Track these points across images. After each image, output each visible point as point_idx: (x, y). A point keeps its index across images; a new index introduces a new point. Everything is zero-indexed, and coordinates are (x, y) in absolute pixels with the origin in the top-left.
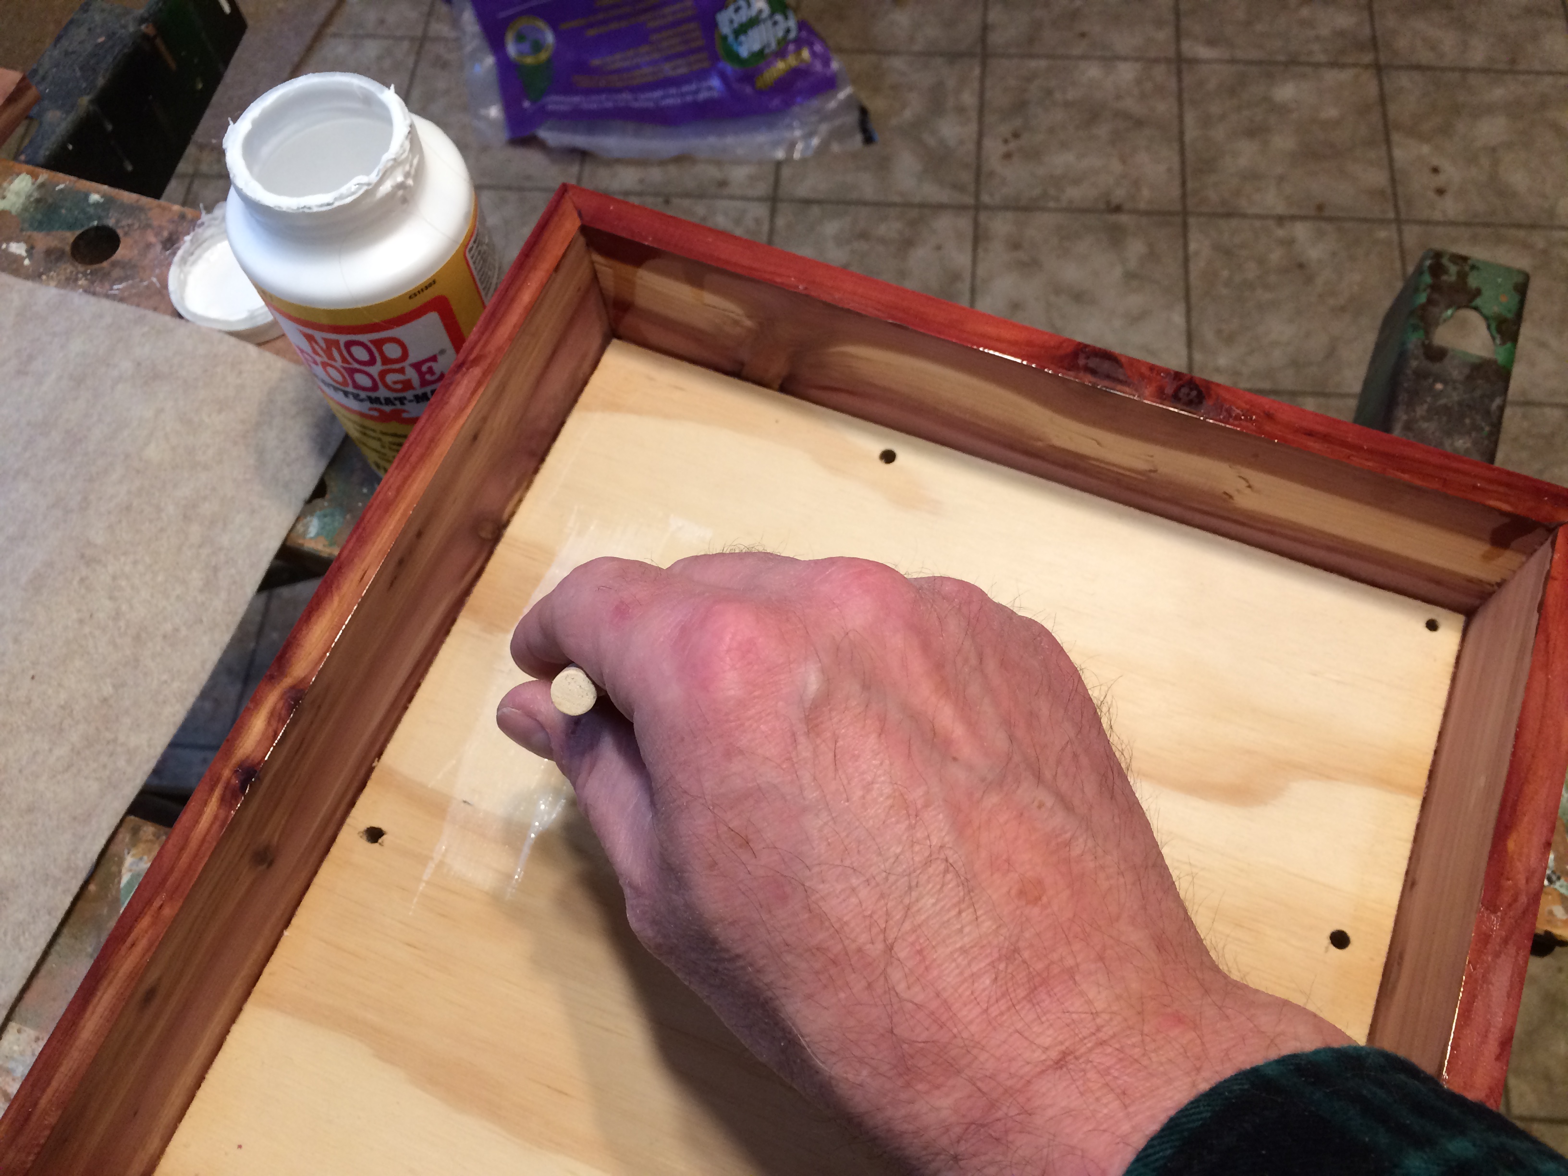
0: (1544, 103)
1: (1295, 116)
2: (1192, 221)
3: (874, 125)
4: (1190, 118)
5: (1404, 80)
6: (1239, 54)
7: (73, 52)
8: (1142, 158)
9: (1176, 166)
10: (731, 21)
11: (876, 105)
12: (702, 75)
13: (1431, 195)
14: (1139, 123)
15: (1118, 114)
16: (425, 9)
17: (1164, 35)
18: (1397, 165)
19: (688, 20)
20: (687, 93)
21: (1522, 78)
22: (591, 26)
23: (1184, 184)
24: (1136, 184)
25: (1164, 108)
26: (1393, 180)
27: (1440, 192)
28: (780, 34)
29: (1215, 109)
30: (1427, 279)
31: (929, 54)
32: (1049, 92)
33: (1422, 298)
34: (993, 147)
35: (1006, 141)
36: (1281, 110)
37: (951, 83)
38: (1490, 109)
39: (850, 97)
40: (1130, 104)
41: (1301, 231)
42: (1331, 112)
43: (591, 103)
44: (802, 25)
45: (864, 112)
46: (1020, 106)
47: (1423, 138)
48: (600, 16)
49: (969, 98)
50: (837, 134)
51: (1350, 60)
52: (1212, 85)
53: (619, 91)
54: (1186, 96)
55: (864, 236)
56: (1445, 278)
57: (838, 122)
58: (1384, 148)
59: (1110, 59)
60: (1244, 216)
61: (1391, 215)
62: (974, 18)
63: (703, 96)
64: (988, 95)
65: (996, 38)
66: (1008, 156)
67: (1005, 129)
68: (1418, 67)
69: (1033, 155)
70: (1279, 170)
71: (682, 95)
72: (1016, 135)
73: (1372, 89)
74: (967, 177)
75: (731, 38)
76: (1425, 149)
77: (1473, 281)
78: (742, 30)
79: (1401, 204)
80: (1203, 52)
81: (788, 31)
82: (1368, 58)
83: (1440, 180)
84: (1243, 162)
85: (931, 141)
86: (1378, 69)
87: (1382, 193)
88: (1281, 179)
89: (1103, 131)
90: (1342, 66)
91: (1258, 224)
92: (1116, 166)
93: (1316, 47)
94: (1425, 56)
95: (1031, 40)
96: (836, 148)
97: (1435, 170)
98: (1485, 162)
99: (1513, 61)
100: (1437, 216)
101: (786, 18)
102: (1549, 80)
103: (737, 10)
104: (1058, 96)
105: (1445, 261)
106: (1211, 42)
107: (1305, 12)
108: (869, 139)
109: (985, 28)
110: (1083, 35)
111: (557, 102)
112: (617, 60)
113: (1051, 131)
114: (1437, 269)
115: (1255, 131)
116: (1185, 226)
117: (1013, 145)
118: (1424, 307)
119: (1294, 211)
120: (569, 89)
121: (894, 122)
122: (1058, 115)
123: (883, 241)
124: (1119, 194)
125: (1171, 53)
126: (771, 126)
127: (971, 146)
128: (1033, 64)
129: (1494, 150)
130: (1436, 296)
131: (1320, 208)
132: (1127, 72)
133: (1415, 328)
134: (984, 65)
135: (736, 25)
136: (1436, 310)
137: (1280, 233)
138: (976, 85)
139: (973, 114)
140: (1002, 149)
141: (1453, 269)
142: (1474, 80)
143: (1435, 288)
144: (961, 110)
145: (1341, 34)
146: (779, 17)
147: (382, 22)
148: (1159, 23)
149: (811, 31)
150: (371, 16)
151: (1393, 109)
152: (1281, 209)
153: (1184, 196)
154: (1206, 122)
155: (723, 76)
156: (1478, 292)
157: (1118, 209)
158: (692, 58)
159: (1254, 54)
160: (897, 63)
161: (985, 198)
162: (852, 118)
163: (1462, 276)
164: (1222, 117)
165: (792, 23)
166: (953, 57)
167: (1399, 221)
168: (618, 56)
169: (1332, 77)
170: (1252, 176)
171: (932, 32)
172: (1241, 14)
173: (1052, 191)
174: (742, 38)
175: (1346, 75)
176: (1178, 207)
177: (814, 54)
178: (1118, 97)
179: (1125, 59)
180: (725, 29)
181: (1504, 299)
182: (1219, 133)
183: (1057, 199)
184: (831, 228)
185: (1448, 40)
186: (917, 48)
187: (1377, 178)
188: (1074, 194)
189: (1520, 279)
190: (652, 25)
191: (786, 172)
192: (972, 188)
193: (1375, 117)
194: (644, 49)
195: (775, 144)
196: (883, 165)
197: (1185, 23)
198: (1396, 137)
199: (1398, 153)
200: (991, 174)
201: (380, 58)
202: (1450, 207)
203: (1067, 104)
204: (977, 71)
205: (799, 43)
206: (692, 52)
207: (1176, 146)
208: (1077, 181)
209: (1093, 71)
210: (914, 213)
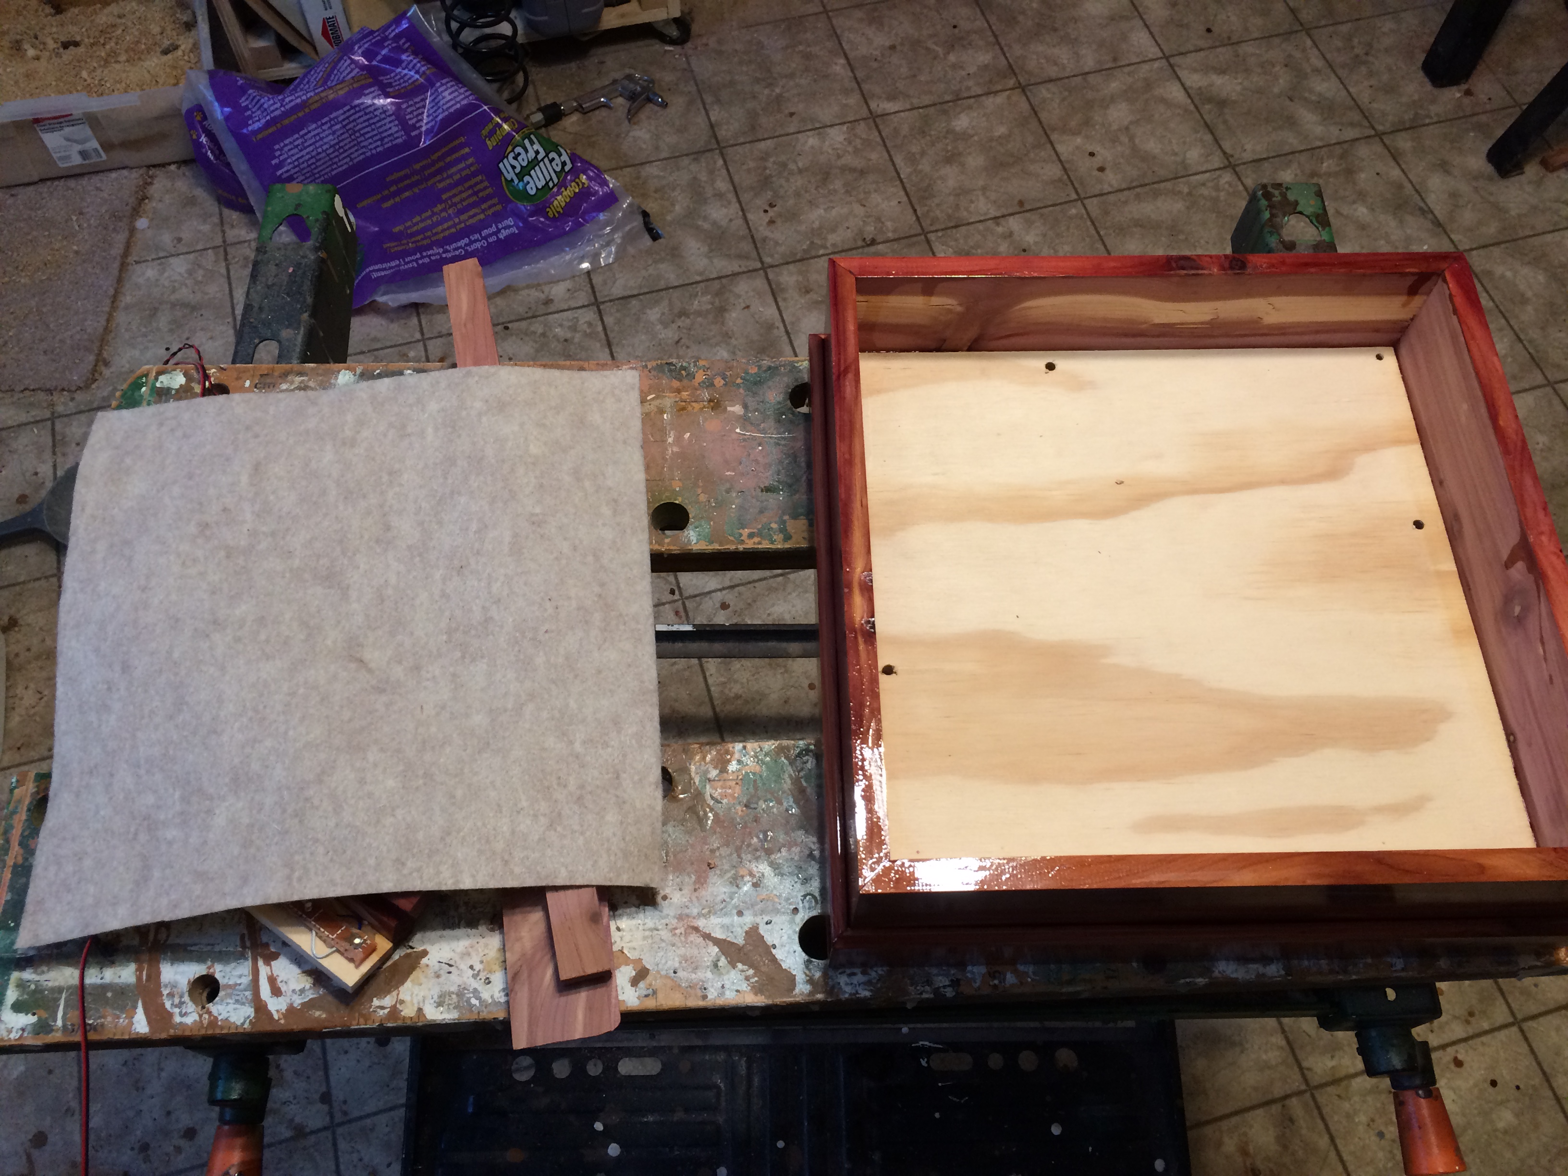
0: (1148, 85)
1: (976, 138)
2: (932, 237)
3: (657, 224)
4: (899, 160)
5: (1044, 92)
6: (916, 102)
7: (273, 285)
8: (876, 198)
9: (905, 199)
10: (514, 167)
11: (651, 207)
12: (498, 217)
13: (1096, 173)
14: (862, 173)
15: (844, 169)
16: (216, 220)
17: (854, 100)
18: (1063, 159)
19: (474, 174)
20: (490, 235)
21: (1126, 70)
22: (385, 199)
23: (915, 211)
24: (879, 219)
25: (876, 156)
26: (1065, 169)
27: (1101, 169)
28: (558, 169)
29: (915, 149)
30: (1264, 203)
31: (675, 157)
32: (784, 165)
33: (1267, 215)
34: (758, 219)
35: (766, 211)
36: (964, 136)
37: (703, 177)
38: (1113, 99)
39: (630, 205)
40: (848, 160)
41: (1014, 224)
42: (1002, 130)
43: (410, 263)
44: (573, 158)
45: (645, 214)
46: (765, 182)
47: (1075, 133)
48: (393, 188)
49: (722, 185)
50: (630, 238)
51: (999, 87)
52: (905, 130)
53: (429, 247)
54: (889, 144)
55: (683, 313)
56: (1274, 199)
57: (628, 228)
58: (1049, 146)
59: (820, 129)
60: (969, 224)
61: (1074, 196)
62: (701, 120)
63: (503, 235)
64: (736, 179)
65: (722, 133)
66: (772, 222)
67: (761, 202)
68: (1051, 81)
69: (792, 216)
70: (981, 183)
71: (485, 238)
72: (772, 205)
73: (1024, 106)
74: (746, 246)
75: (516, 181)
76: (1079, 140)
77: (1291, 197)
78: (525, 171)
79: (1077, 185)
80: (889, 107)
81: (564, 164)
82: (1011, 82)
83: (1097, 161)
84: (951, 183)
85: (706, 226)
86: (1023, 88)
87: (1060, 180)
88: (984, 189)
89: (837, 184)
90: (996, 93)
91: (981, 227)
92: (859, 210)
93: (971, 83)
94: (1053, 71)
95: (753, 128)
96: (631, 250)
97: (1092, 154)
98: (1124, 139)
99: (1115, 60)
100: (1107, 188)
101: (560, 155)
102: (1146, 67)
103: (515, 158)
104: (792, 166)
105: (1270, 189)
106: (892, 97)
107: (952, 58)
108: (655, 236)
109: (712, 126)
110: (792, 114)
111: (377, 270)
112: (418, 222)
113: (797, 194)
114: (1267, 195)
115: (950, 159)
116: (928, 241)
117: (772, 213)
118: (1270, 220)
119: (1004, 211)
120: (386, 257)
121: (669, 218)
122: (798, 182)
123: (699, 313)
124: (870, 230)
125: (865, 113)
126: (572, 246)
127: (740, 221)
128: (762, 145)
129: (1127, 128)
130: (1274, 211)
131: (1021, 203)
132: (837, 136)
133: (1271, 233)
134: (722, 155)
135: (518, 170)
136: (1278, 220)
137: (1000, 230)
138: (724, 172)
139: (731, 196)
140: (766, 218)
141: (1276, 193)
142: (1091, 78)
143: (1271, 206)
144: (719, 195)
145: (986, 67)
146: (552, 155)
147: (179, 240)
148: (846, 92)
149: (583, 161)
150: (166, 238)
151: (1043, 116)
152: (993, 213)
153: (918, 218)
154: (912, 159)
155: (517, 215)
156: (1296, 203)
157: (873, 242)
158: (483, 206)
159: (927, 100)
160: (652, 170)
161: (768, 260)
162: (637, 222)
163: (1284, 195)
164: (923, 153)
165: (565, 157)
166: (697, 155)
167: (1080, 199)
168: (417, 219)
169: (990, 102)
170: (962, 192)
171: (671, 139)
172: (904, 70)
173: (818, 241)
174: (527, 178)
175: (1000, 99)
176: (919, 231)
177: (589, 178)
178: (839, 157)
179: (831, 126)
180: (510, 175)
181: (1312, 202)
182: (925, 166)
183: (826, 248)
184: (654, 314)
185: (1063, 54)
186: (664, 155)
187: (1053, 171)
188: (833, 239)
189: (1317, 189)
190: (440, 186)
191: (597, 280)
192: (754, 254)
193: (1034, 124)
194: (439, 207)
195: (582, 260)
196: (675, 253)
197: (866, 87)
198: (1054, 137)
199: (1060, 148)
200: (764, 240)
201: (190, 273)
202: (1112, 179)
203: (800, 171)
204: (720, 162)
205: (575, 172)
206: (484, 200)
207: (898, 183)
208: (833, 230)
209: (812, 141)
210: (716, 285)
